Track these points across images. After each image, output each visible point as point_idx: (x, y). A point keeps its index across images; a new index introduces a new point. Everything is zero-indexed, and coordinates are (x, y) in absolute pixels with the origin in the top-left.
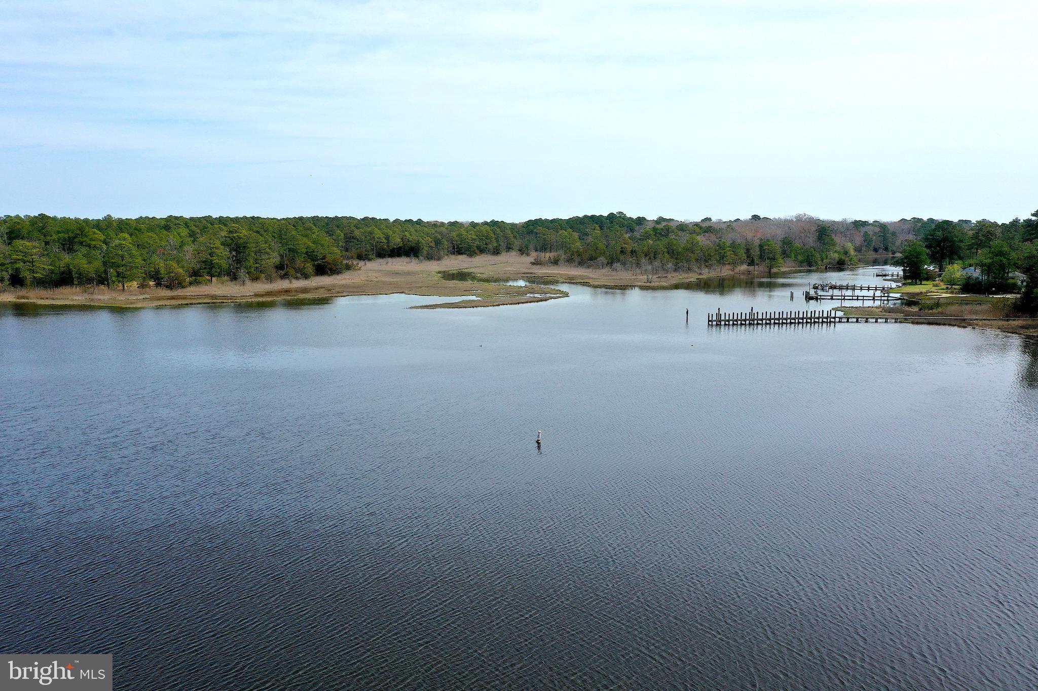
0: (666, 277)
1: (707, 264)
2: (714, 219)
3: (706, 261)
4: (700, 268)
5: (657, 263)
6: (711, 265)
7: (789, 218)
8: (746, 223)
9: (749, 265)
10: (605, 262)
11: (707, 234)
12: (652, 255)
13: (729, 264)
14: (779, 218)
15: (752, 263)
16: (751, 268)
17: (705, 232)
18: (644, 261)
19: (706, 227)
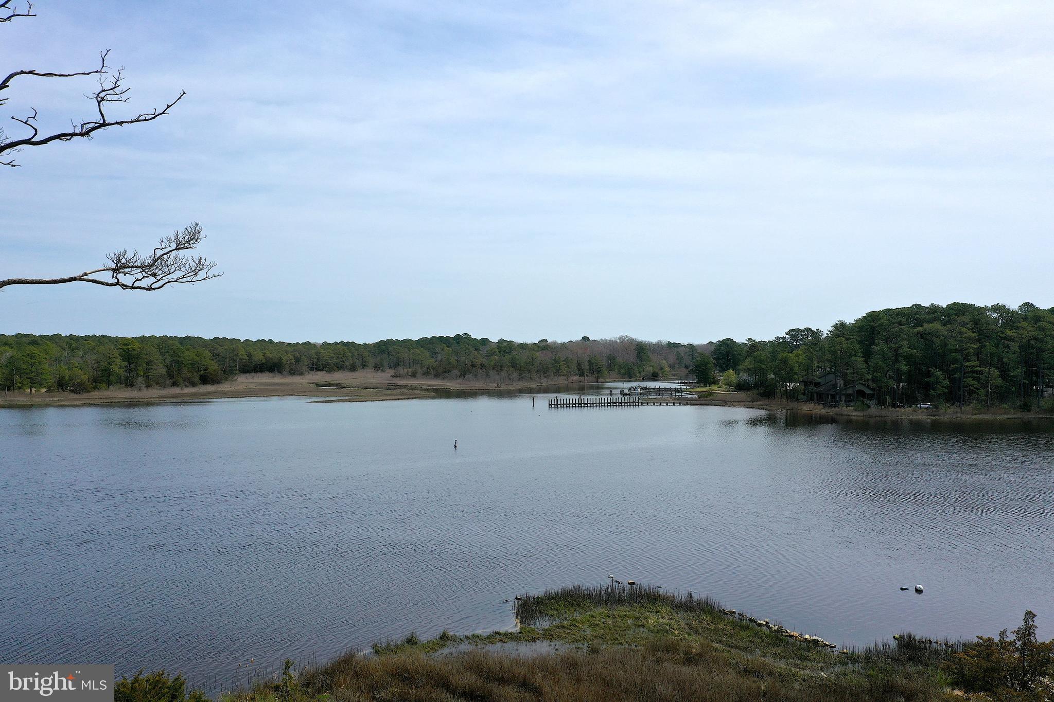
0: (512, 384)
1: (545, 375)
2: (550, 341)
3: (545, 373)
4: (540, 378)
5: (504, 373)
6: (549, 376)
7: (613, 339)
8: (577, 343)
9: (580, 376)
10: (459, 374)
11: (544, 351)
12: (498, 368)
13: (563, 375)
14: (605, 339)
15: (582, 375)
16: (582, 378)
17: (542, 350)
18: (491, 373)
19: (543, 346)
